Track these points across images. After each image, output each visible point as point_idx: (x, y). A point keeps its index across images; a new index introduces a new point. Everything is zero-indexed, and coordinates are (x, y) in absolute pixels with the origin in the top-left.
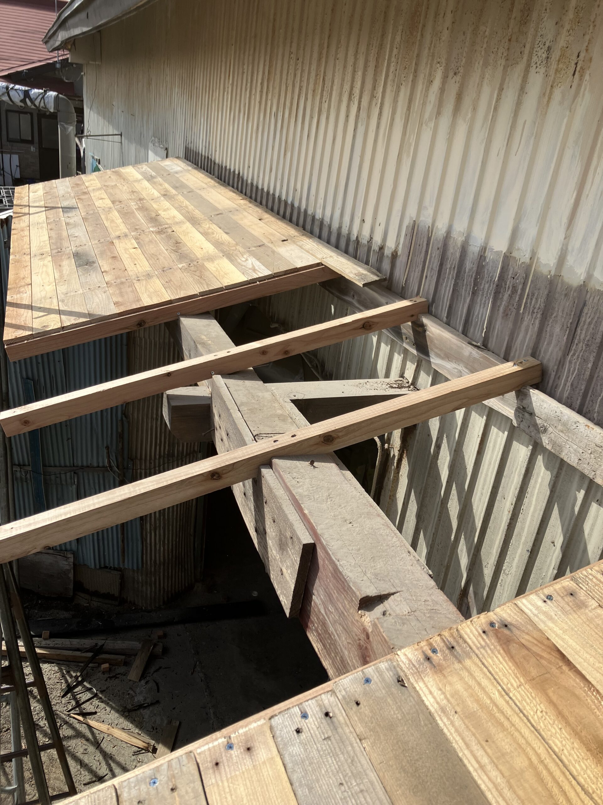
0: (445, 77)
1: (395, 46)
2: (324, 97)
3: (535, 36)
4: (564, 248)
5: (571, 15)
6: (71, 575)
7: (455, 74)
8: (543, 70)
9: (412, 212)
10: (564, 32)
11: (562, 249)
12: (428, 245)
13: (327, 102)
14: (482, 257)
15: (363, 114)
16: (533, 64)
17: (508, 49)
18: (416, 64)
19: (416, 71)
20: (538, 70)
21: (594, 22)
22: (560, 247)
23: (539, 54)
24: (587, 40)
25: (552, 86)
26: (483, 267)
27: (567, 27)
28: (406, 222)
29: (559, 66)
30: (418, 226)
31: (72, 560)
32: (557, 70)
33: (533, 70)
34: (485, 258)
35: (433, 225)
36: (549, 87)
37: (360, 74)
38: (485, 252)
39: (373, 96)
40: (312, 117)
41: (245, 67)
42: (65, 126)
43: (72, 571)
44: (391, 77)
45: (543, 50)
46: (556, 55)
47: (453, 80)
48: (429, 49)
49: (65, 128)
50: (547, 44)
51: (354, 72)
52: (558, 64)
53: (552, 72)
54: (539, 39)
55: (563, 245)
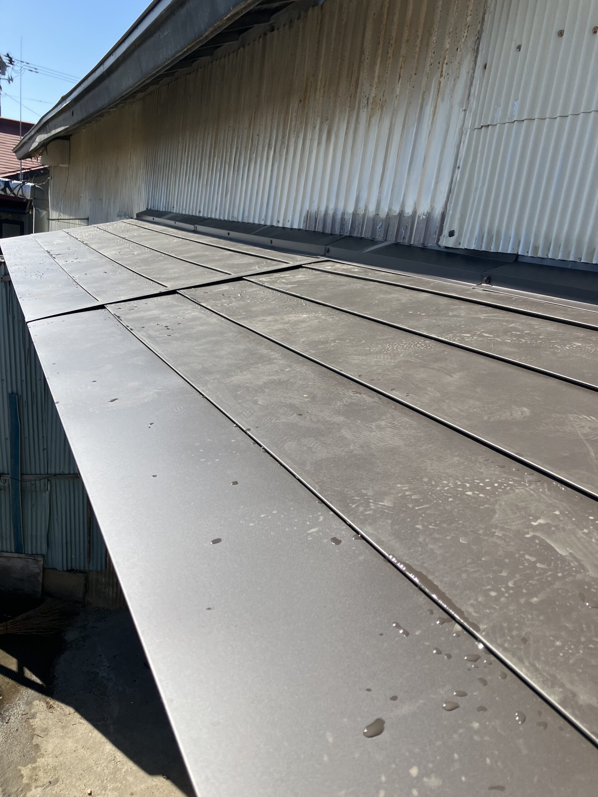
0: (322, 123)
1: (294, 111)
2: (252, 151)
3: (361, 93)
4: (379, 199)
5: (376, 80)
6: (40, 578)
7: (326, 120)
8: (366, 110)
9: (306, 207)
10: (374, 89)
11: (378, 199)
12: (316, 222)
13: (255, 153)
14: (343, 219)
15: (277, 155)
16: (361, 107)
17: (350, 102)
18: (306, 119)
19: (306, 123)
20: (364, 110)
21: (385, 81)
22: (377, 199)
23: (364, 102)
24: (383, 91)
25: (370, 117)
26: (344, 224)
27: (375, 86)
28: (304, 213)
29: (373, 106)
30: (310, 214)
31: (42, 563)
32: (371, 108)
33: (361, 110)
34: (345, 219)
35: (318, 210)
36: (369, 117)
37: (275, 131)
38: (344, 215)
39: (283, 143)
40: (244, 165)
41: (198, 143)
42: (40, 211)
43: (41, 574)
44: (293, 129)
45: (365, 100)
46: (371, 100)
47: (326, 124)
48: (313, 109)
49: (39, 213)
50: (367, 96)
51: (271, 130)
52: (372, 105)
53: (369, 110)
54: (363, 94)
55: (378, 197)
